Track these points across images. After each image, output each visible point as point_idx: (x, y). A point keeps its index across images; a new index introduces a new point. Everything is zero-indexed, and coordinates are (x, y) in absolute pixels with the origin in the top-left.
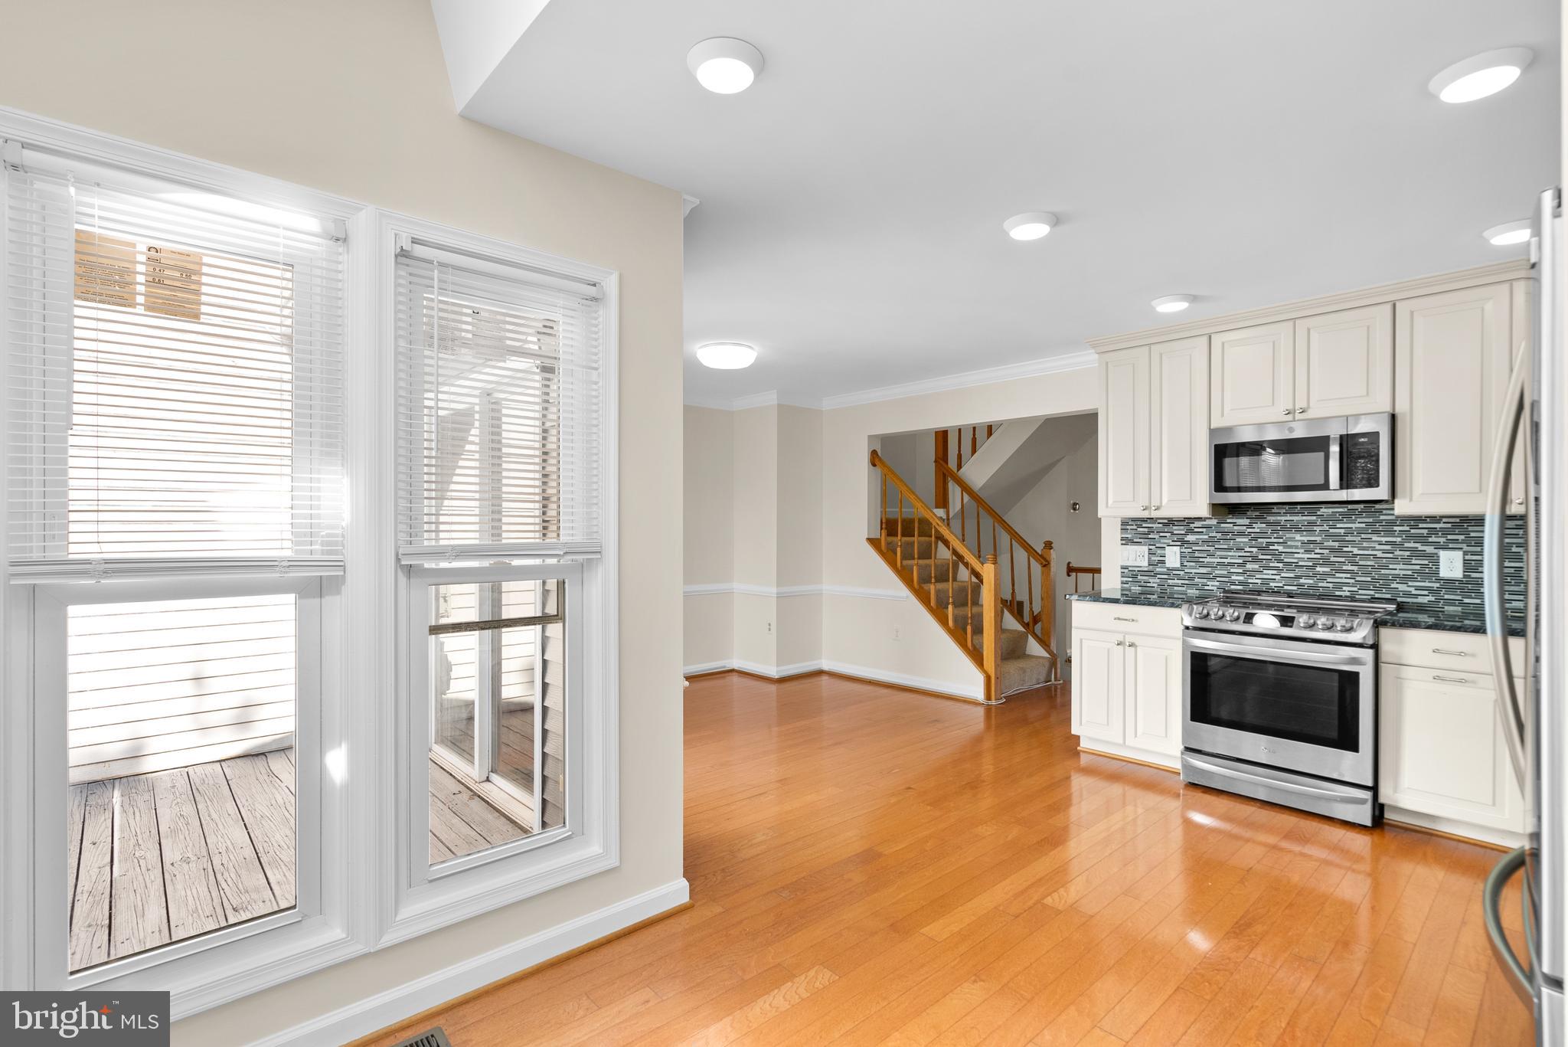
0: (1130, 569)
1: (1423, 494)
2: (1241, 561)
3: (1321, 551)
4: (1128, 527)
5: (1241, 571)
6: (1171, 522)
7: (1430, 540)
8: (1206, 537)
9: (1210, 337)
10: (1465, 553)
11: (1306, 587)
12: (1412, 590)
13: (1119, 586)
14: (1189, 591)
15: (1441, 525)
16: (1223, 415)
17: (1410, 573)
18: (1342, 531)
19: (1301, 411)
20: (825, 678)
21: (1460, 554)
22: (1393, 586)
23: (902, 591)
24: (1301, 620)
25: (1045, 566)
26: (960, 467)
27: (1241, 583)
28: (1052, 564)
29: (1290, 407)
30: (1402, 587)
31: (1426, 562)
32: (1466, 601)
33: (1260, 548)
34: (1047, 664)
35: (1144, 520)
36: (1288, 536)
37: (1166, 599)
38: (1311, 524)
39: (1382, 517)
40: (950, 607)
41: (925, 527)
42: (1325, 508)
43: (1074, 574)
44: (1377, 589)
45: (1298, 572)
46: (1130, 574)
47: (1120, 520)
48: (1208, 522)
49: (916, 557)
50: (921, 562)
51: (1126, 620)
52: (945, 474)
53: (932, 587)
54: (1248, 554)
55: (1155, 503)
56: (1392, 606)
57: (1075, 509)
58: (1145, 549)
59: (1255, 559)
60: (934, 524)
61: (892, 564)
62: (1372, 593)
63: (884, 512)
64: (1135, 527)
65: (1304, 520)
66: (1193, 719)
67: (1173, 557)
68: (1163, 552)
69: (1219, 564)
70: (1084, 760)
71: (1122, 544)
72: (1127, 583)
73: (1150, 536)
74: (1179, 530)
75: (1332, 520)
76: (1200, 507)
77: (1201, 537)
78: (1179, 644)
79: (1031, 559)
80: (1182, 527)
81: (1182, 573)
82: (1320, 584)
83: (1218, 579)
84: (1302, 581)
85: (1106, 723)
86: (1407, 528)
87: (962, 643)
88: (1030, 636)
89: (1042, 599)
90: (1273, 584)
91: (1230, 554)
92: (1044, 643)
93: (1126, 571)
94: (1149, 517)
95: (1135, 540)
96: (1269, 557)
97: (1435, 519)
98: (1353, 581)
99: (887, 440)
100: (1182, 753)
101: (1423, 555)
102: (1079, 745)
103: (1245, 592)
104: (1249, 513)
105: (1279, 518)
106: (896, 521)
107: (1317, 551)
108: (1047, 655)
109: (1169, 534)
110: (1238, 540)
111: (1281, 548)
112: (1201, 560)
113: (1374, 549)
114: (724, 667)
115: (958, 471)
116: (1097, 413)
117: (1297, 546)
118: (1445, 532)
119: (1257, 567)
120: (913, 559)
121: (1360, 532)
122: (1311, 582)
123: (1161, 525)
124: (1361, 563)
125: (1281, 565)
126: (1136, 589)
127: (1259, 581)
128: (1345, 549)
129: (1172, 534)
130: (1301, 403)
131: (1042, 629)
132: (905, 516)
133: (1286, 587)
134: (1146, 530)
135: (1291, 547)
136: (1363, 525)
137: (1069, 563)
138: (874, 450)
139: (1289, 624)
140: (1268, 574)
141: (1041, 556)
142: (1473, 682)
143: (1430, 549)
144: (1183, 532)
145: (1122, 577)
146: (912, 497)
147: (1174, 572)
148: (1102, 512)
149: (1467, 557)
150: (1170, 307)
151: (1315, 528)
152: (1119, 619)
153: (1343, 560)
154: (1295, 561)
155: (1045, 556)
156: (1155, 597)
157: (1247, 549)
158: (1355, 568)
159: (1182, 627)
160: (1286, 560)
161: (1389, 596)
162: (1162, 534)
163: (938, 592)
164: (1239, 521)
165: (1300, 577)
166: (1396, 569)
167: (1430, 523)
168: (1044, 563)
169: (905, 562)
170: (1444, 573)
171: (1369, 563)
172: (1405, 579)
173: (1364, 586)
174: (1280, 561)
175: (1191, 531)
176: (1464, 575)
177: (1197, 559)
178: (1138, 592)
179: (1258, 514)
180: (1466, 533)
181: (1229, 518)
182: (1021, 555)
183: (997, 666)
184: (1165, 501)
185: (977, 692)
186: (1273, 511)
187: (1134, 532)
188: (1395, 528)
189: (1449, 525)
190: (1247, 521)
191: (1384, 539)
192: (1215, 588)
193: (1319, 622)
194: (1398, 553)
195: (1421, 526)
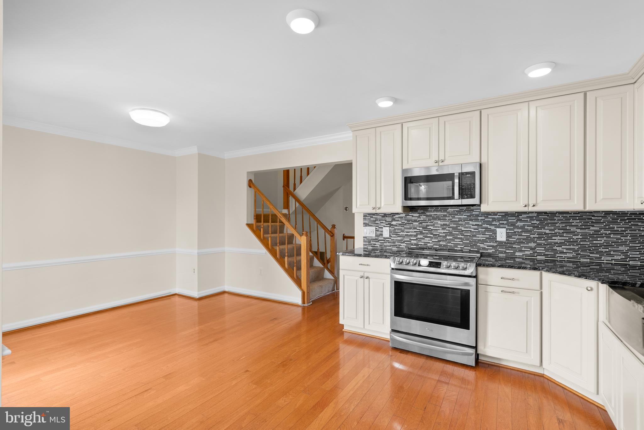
0: (367, 238)
1: (493, 202)
2: (415, 234)
3: (448, 229)
4: (367, 218)
5: (415, 238)
6: (385, 215)
7: (493, 223)
8: (400, 222)
9: (402, 125)
10: (507, 229)
11: (442, 246)
12: (486, 246)
13: (362, 246)
14: (393, 249)
15: (497, 217)
16: (408, 163)
17: (485, 239)
18: (457, 219)
19: (442, 161)
20: (226, 295)
21: (505, 229)
22: (478, 245)
23: (263, 251)
24: (444, 264)
25: (332, 236)
26: (295, 189)
27: (415, 244)
28: (335, 235)
29: (437, 159)
30: (482, 245)
31: (491, 234)
32: (507, 251)
33: (423, 228)
34: (333, 283)
35: (374, 214)
36: (435, 222)
37: (382, 254)
38: (445, 216)
39: (474, 213)
40: (286, 258)
41: (274, 218)
42: (450, 208)
43: (346, 239)
44: (472, 247)
45: (440, 239)
46: (367, 240)
47: (363, 214)
48: (401, 215)
49: (270, 233)
50: (273, 235)
51: (365, 265)
52: (288, 193)
53: (278, 248)
54: (418, 231)
55: (378, 206)
56: (478, 255)
57: (346, 210)
58: (374, 228)
59: (421, 233)
60: (278, 216)
61: (258, 237)
62: (470, 248)
63: (255, 211)
64: (369, 218)
65: (442, 214)
66: (396, 315)
67: (386, 232)
68: (382, 230)
69: (406, 235)
70: (346, 336)
71: (364, 226)
72: (366, 245)
73: (376, 222)
74: (389, 219)
75: (453, 214)
76: (398, 209)
77: (398, 222)
78: (389, 277)
79: (326, 233)
80: (390, 218)
81: (390, 240)
82: (448, 245)
83: (406, 242)
84: (441, 243)
85: (355, 318)
86: (484, 218)
87: (291, 275)
88: (325, 269)
89: (331, 252)
90: (429, 245)
91: (411, 230)
92: (332, 272)
93: (365, 239)
94: (376, 213)
95: (370, 224)
96: (427, 232)
97: (495, 214)
98: (462, 243)
99: (257, 174)
100: (390, 333)
101: (490, 230)
102: (343, 329)
103: (417, 249)
104: (418, 211)
105: (431, 213)
106: (261, 215)
107: (447, 229)
108: (333, 278)
109: (385, 221)
110: (414, 224)
111: (432, 228)
112: (398, 233)
113: (470, 228)
114: (171, 293)
115: (294, 191)
116: (352, 163)
117: (438, 227)
118: (499, 220)
119: (422, 236)
120: (269, 233)
121: (465, 220)
122: (445, 243)
123: (381, 217)
124: (465, 234)
125: (432, 236)
126: (370, 248)
127: (423, 243)
128: (459, 228)
129: (386, 221)
130: (442, 158)
131: (331, 266)
132: (265, 213)
133: (434, 246)
134: (374, 219)
135: (436, 227)
136: (466, 217)
137: (344, 234)
138: (251, 179)
139: (439, 266)
140: (427, 240)
141: (330, 232)
142: (518, 293)
143: (493, 228)
144: (390, 220)
145: (364, 242)
146: (268, 203)
147: (387, 240)
148: (354, 210)
149: (507, 231)
150: (385, 104)
151: (446, 218)
152: (361, 264)
153: (458, 233)
154: (438, 233)
155: (332, 231)
156: (378, 251)
157: (418, 228)
158: (463, 237)
159: (391, 269)
160: (434, 233)
161: (476, 250)
162: (381, 221)
163: (280, 250)
164: (415, 215)
165: (440, 241)
166: (479, 237)
167: (493, 215)
168: (332, 235)
169: (265, 236)
170: (499, 239)
171: (468, 234)
172: (483, 242)
173: (466, 245)
174: (432, 234)
175: (394, 220)
176: (506, 240)
177: (396, 233)
178: (371, 249)
179: (422, 211)
180: (507, 220)
181: (410, 213)
182: (322, 231)
183: (308, 286)
184: (382, 205)
185: (298, 300)
186: (429, 210)
187: (369, 220)
188: (479, 218)
189: (501, 217)
190: (417, 215)
191: (474, 223)
192: (404, 247)
193: (452, 265)
194: (480, 229)
195: (489, 217)
